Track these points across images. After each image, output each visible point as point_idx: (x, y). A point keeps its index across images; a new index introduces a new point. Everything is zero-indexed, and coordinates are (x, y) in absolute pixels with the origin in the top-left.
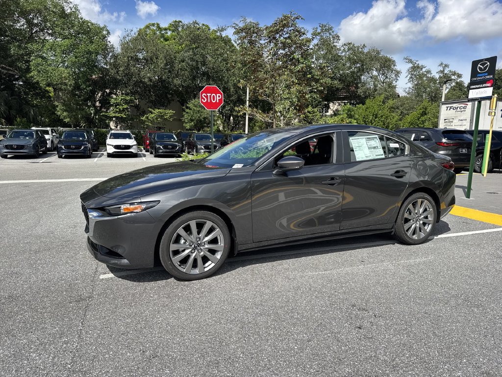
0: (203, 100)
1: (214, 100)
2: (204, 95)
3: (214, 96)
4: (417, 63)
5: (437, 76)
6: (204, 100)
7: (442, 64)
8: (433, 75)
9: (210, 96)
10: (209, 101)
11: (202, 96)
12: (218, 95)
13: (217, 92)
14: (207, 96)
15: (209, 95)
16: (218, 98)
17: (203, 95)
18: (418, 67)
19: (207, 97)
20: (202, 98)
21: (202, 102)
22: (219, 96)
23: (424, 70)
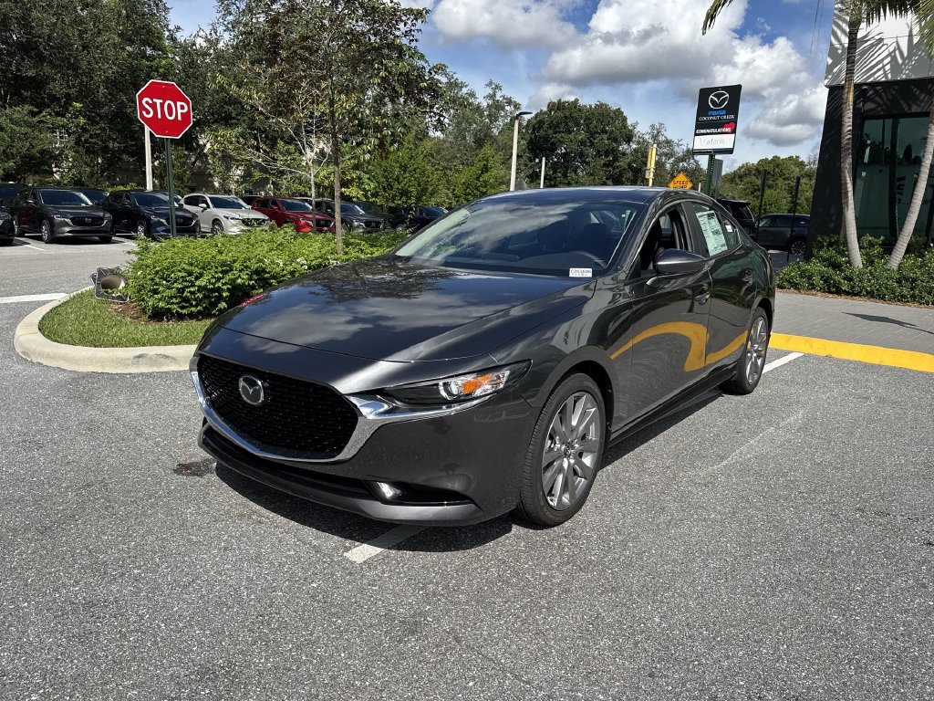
0: (144, 113)
1: (171, 115)
2: (147, 103)
3: (169, 105)
4: (455, 76)
5: (484, 104)
6: (148, 112)
7: (491, 83)
8: (478, 101)
9: (162, 105)
10: (159, 116)
11: (141, 103)
12: (179, 104)
13: (176, 97)
14: (155, 104)
15: (158, 102)
16: (180, 111)
17: (144, 102)
18: (456, 85)
19: (153, 106)
20: (143, 108)
21: (142, 116)
22: (182, 107)
23: (465, 90)
